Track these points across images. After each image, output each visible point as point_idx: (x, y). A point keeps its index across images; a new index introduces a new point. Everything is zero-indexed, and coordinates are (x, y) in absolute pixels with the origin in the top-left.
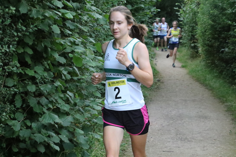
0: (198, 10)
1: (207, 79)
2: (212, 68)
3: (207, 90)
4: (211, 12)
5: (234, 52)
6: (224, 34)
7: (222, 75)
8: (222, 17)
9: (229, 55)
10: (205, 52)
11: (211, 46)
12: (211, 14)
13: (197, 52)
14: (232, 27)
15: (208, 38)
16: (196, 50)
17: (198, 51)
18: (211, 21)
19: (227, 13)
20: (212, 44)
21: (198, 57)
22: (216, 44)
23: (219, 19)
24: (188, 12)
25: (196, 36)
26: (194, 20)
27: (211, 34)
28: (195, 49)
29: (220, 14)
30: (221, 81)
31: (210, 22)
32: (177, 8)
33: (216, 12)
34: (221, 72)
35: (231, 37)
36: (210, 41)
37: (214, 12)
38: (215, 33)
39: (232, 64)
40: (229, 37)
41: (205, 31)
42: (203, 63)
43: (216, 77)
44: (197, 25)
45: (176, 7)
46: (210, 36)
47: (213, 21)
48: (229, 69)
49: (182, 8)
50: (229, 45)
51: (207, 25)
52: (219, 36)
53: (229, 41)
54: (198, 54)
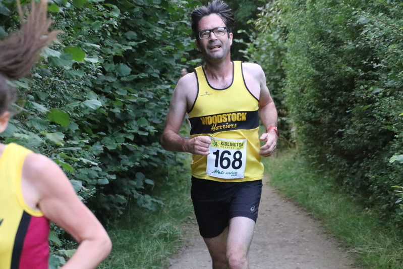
0: (286, 45)
1: (310, 196)
2: (320, 171)
3: (310, 221)
4: (313, 48)
5: (364, 135)
6: (341, 95)
7: (342, 185)
8: (335, 60)
9: (353, 141)
10: (304, 135)
11: (315, 123)
12: (313, 54)
13: (288, 137)
14: (358, 81)
15: (309, 106)
16: (285, 133)
17: (289, 134)
18: (313, 68)
19: (344, 51)
20: (318, 118)
21: (290, 146)
22: (326, 119)
23: (330, 64)
24: (264, 49)
25: (283, 102)
26: (279, 67)
27: (314, 96)
28: (283, 130)
29: (331, 52)
30: (341, 200)
31: (312, 70)
32: (241, 41)
33: (322, 49)
34: (339, 180)
35: (356, 102)
36: (314, 112)
37: (319, 49)
38: (323, 94)
39: (362, 162)
40: (352, 103)
41: (302, 91)
42: (301, 160)
43: (329, 189)
44: (284, 76)
45: (239, 39)
46: (312, 101)
47: (317, 67)
48: (356, 172)
49: (251, 40)
50: (353, 119)
51: (304, 76)
52: (332, 101)
53: (354, 111)
54: (290, 140)
